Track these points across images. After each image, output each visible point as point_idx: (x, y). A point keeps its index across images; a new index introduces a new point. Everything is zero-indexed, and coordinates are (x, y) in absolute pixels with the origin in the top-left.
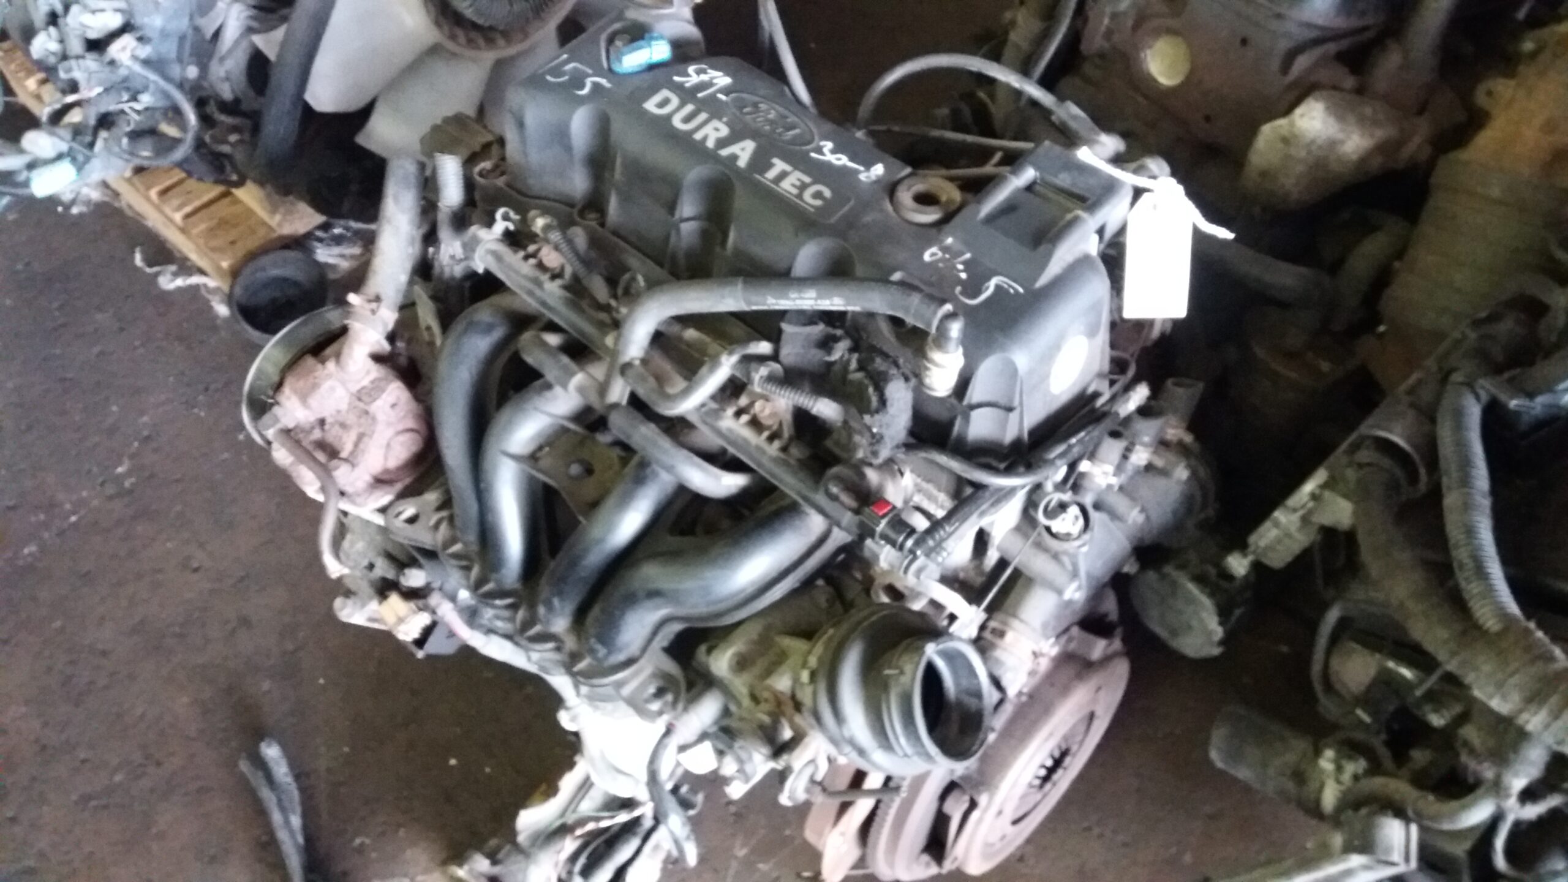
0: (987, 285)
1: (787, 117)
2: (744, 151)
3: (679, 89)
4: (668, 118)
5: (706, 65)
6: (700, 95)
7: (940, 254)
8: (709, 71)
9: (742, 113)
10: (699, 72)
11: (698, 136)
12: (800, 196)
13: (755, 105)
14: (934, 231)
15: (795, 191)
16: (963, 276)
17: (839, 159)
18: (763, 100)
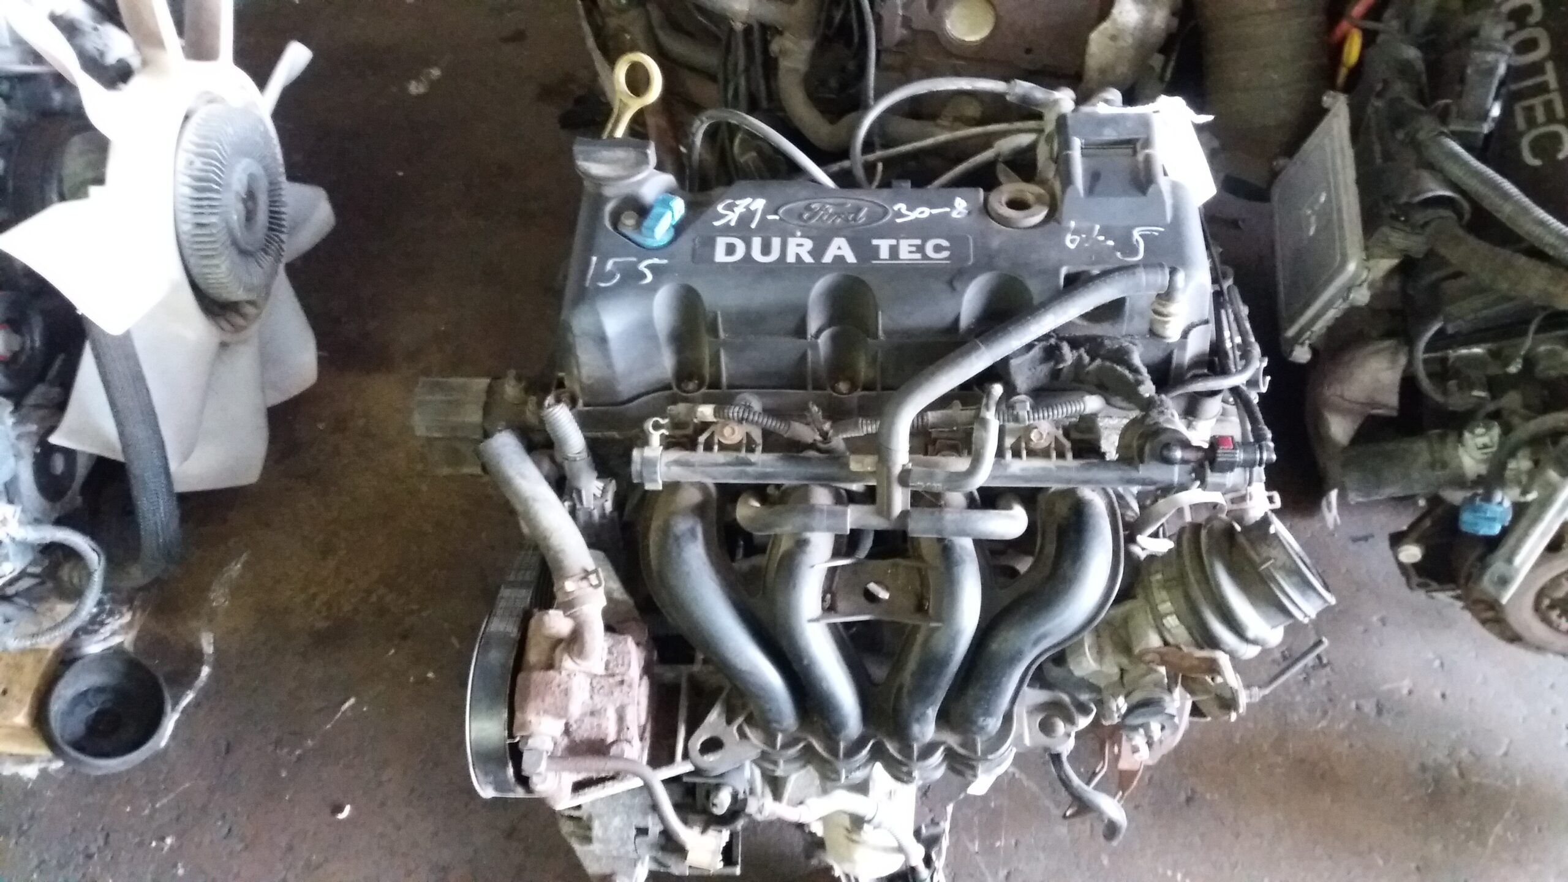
0: (1134, 240)
1: (844, 204)
2: (840, 248)
3: (726, 230)
4: (748, 257)
5: (729, 198)
6: (753, 226)
7: (1078, 238)
8: (737, 202)
9: (805, 221)
10: (730, 208)
11: (791, 258)
12: (925, 257)
13: (808, 208)
14: (1053, 225)
15: (918, 256)
16: (1111, 243)
17: (922, 212)
18: (811, 201)
